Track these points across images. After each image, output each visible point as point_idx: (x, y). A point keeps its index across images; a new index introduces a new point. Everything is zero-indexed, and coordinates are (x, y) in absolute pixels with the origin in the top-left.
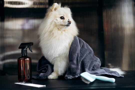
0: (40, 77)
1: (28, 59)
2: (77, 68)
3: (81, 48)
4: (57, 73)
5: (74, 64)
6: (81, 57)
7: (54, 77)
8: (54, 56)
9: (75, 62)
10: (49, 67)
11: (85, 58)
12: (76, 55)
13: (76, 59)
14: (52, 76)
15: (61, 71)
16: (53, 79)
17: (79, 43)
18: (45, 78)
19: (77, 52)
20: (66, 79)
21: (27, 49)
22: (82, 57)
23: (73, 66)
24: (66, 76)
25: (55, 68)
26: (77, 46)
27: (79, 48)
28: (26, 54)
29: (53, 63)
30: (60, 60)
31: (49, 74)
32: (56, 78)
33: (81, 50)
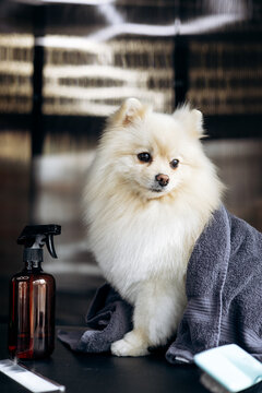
1: (42, 281)
2: (211, 328)
4: (145, 337)
5: (201, 309)
6: (233, 284)
7: (131, 348)
8: (129, 277)
9: (207, 301)
11: (246, 291)
12: (215, 276)
13: (210, 291)
14: (127, 346)
16: (129, 357)
17: (229, 232)
19: (217, 267)
20: (171, 361)
21: (41, 246)
22: (236, 286)
23: (200, 317)
24: (172, 350)
26: (221, 244)
27: (227, 251)
28: (39, 264)
29: (132, 300)
31: (114, 335)
33: (232, 259)
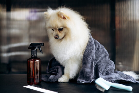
0: (50, 80)
1: (38, 61)
2: (91, 73)
3: (97, 50)
4: (68, 76)
5: (88, 67)
6: (96, 60)
7: (64, 80)
9: (89, 65)
10: (60, 69)
11: (99, 62)
12: (91, 58)
13: (90, 62)
14: (63, 79)
15: (72, 74)
16: (64, 82)
17: (94, 45)
18: (56, 80)
19: (92, 55)
20: (78, 83)
21: (36, 49)
22: (97, 61)
23: (87, 70)
24: (79, 80)
25: (66, 71)
26: (93, 48)
27: (94, 51)
28: (36, 55)
29: (64, 65)
30: (71, 63)
31: (59, 76)
32: (66, 82)
33: (96, 53)
